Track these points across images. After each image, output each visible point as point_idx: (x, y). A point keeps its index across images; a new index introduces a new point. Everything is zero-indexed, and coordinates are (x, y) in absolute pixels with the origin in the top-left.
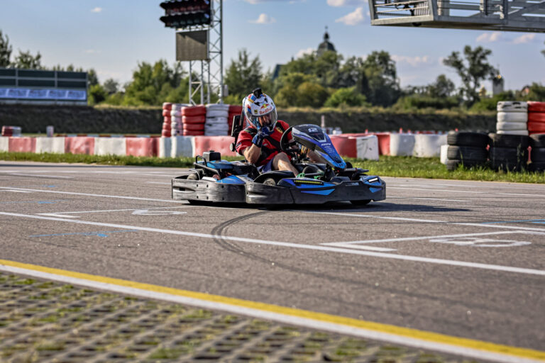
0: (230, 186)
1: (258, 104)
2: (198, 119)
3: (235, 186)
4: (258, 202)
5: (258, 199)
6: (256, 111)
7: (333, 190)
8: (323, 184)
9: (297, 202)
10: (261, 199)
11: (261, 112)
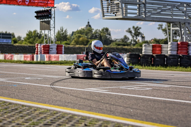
2: (47, 49)
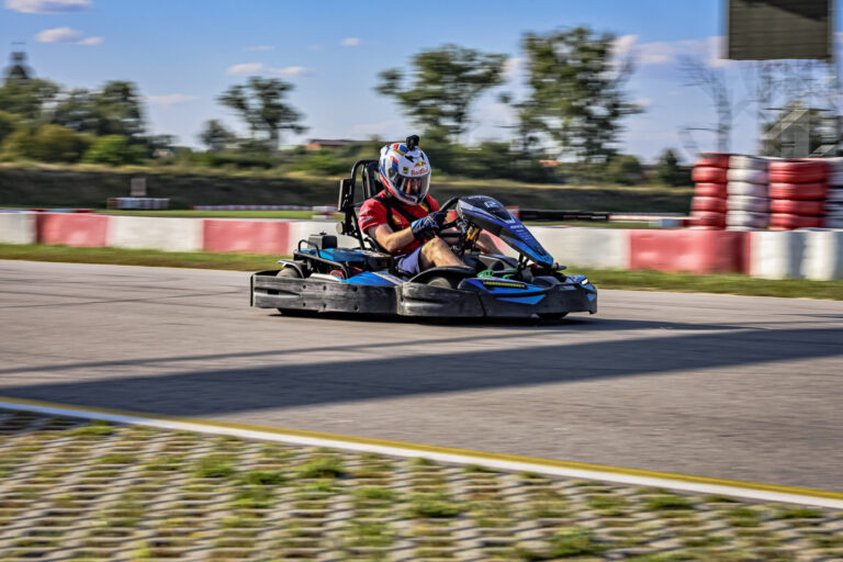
0: (367, 288)
1: (410, 158)
3: (379, 289)
4: (425, 314)
5: (425, 309)
6: (405, 169)
7: (542, 296)
8: (526, 288)
9: (490, 313)
10: (430, 310)
11: (413, 172)
